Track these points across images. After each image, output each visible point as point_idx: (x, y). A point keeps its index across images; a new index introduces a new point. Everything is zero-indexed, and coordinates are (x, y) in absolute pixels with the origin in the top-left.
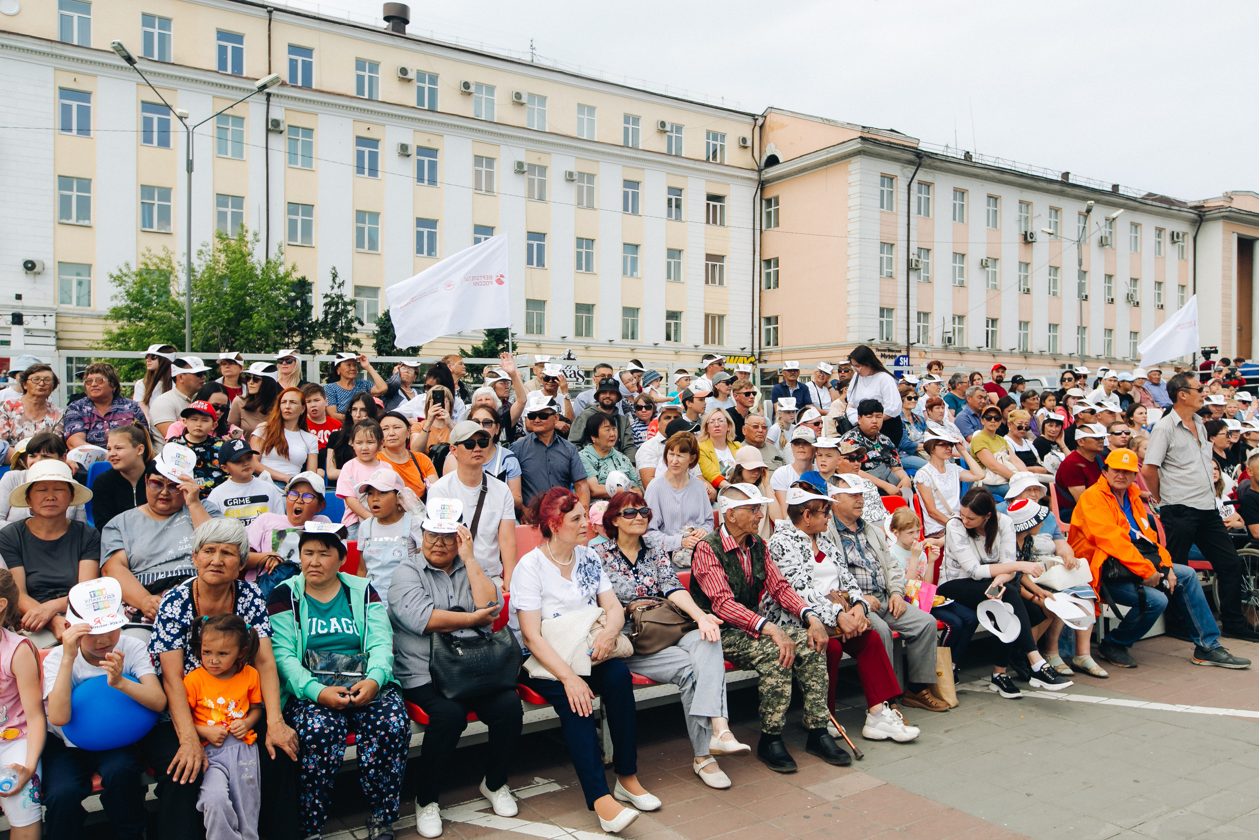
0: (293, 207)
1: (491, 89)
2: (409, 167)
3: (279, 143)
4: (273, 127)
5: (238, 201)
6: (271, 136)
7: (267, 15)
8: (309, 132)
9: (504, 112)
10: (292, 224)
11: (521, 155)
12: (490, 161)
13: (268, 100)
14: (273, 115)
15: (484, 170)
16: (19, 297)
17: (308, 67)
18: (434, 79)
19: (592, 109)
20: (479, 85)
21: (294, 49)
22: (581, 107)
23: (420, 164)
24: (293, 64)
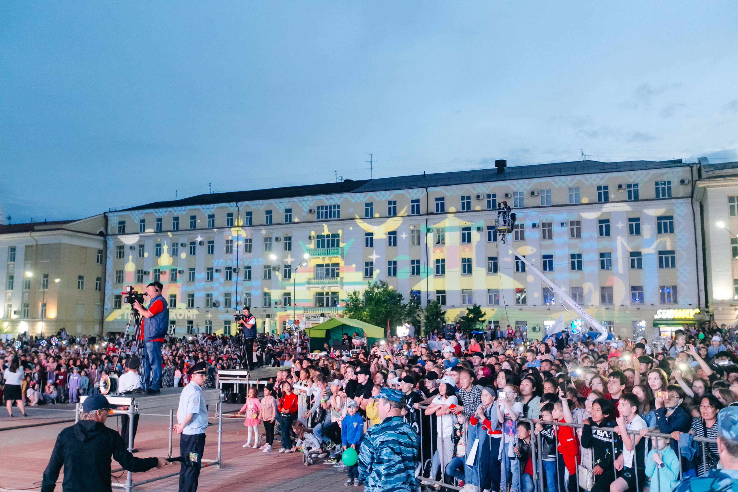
0: (438, 261)
1: (522, 193)
2: (485, 235)
3: (432, 238)
5: (418, 262)
6: (428, 235)
7: (426, 190)
8: (443, 230)
9: (529, 201)
10: (438, 268)
12: (522, 226)
14: (428, 227)
15: (519, 230)
17: (443, 204)
18: (494, 195)
19: (577, 189)
20: (515, 193)
21: (437, 199)
22: (571, 189)
23: (489, 233)
24: (437, 205)
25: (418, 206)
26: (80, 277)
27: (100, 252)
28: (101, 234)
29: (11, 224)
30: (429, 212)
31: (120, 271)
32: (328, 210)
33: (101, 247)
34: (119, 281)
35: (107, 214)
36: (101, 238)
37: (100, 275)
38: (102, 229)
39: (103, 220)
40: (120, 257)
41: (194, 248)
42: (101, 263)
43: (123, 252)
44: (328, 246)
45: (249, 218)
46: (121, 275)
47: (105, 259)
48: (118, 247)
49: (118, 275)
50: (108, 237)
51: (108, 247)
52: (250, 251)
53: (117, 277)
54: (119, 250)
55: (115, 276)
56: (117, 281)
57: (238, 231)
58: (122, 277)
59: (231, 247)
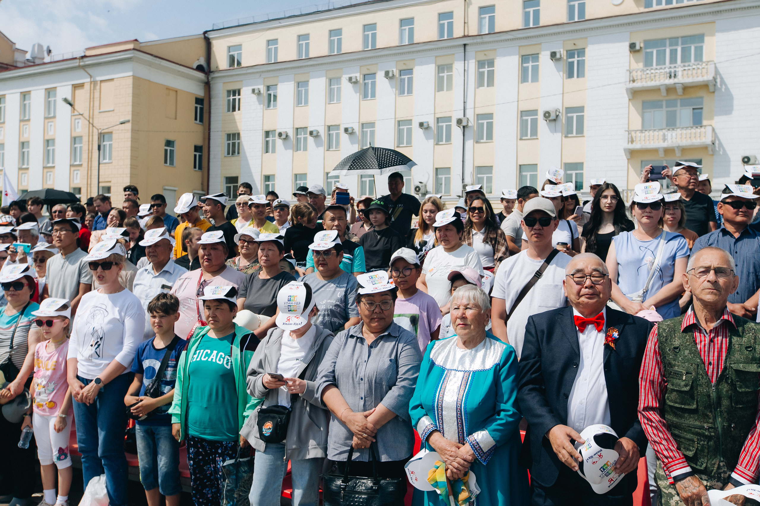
26: (169, 143)
27: (199, 101)
28: (200, 68)
31: (234, 135)
33: (200, 93)
34: (234, 152)
35: (211, 35)
36: (200, 75)
37: (199, 143)
38: (202, 61)
39: (202, 44)
40: (234, 109)
41: (374, 84)
42: (201, 120)
43: (239, 99)
44: (673, 60)
45: (487, 20)
46: (237, 141)
47: (208, 114)
48: (229, 92)
49: (231, 142)
50: (212, 75)
51: (213, 93)
52: (491, 83)
53: (229, 144)
54: (232, 98)
55: (227, 142)
56: (229, 154)
57: (465, 45)
58: (239, 143)
59: (450, 78)
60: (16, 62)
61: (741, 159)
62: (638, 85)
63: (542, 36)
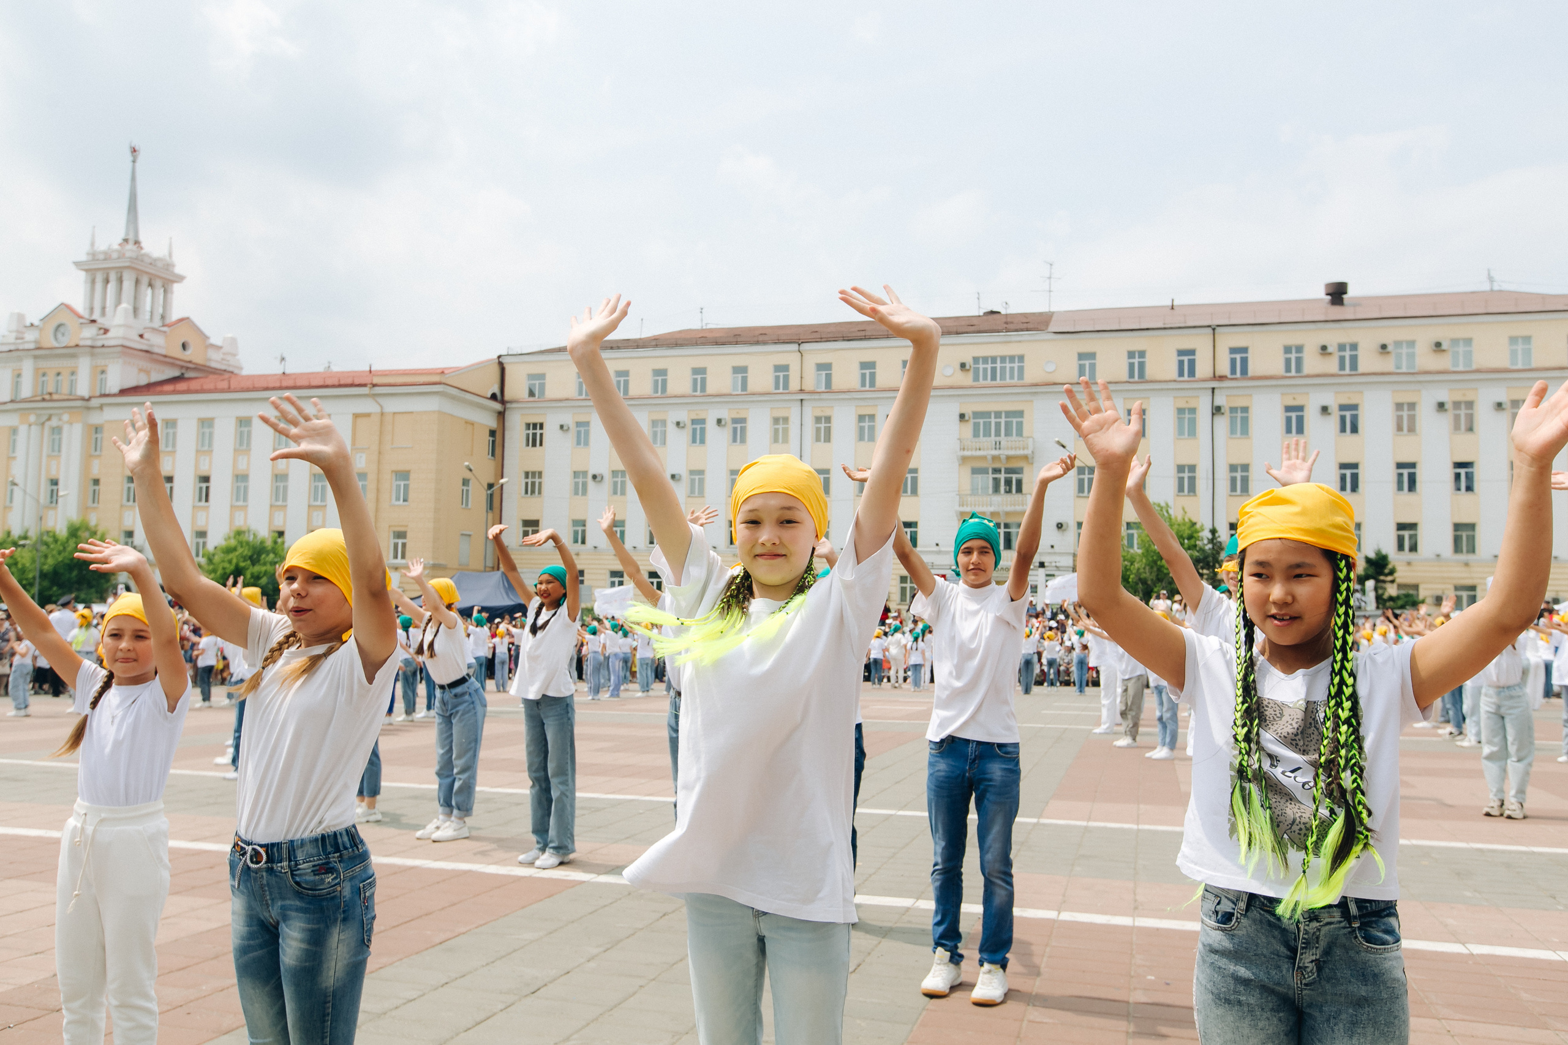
0: (1233, 468)
1: (1412, 344)
2: (1333, 422)
3: (1222, 423)
4: (1217, 410)
5: (1192, 468)
6: (1216, 418)
7: (1212, 331)
8: (1245, 409)
9: (1426, 360)
10: (1233, 481)
11: (1444, 395)
12: (1412, 406)
13: (1213, 392)
14: (1216, 403)
15: (1405, 414)
16: (1052, 547)
17: (1244, 361)
18: (1354, 347)
19: (1527, 339)
20: (1398, 344)
21: (1233, 350)
22: (1513, 340)
23: (1343, 419)
24: (1233, 362)
25: (1192, 363)
26: (465, 482)
27: (490, 433)
28: (494, 397)
29: (288, 371)
30: (1217, 374)
31: (534, 473)
32: (998, 365)
33: (493, 423)
34: (533, 492)
35: (503, 360)
36: (498, 406)
37: (492, 480)
38: (496, 389)
39: (496, 370)
40: (534, 445)
41: (703, 430)
42: (493, 455)
43: (541, 435)
44: (998, 434)
45: (824, 376)
46: (537, 480)
47: (501, 448)
48: (528, 426)
49: (530, 481)
50: (508, 405)
51: (507, 424)
52: (828, 439)
53: (527, 484)
54: (531, 432)
55: (524, 481)
56: (526, 492)
57: (802, 400)
58: (540, 483)
59: (786, 431)
60: (210, 360)
61: (1055, 525)
62: (967, 453)
63: (878, 398)
